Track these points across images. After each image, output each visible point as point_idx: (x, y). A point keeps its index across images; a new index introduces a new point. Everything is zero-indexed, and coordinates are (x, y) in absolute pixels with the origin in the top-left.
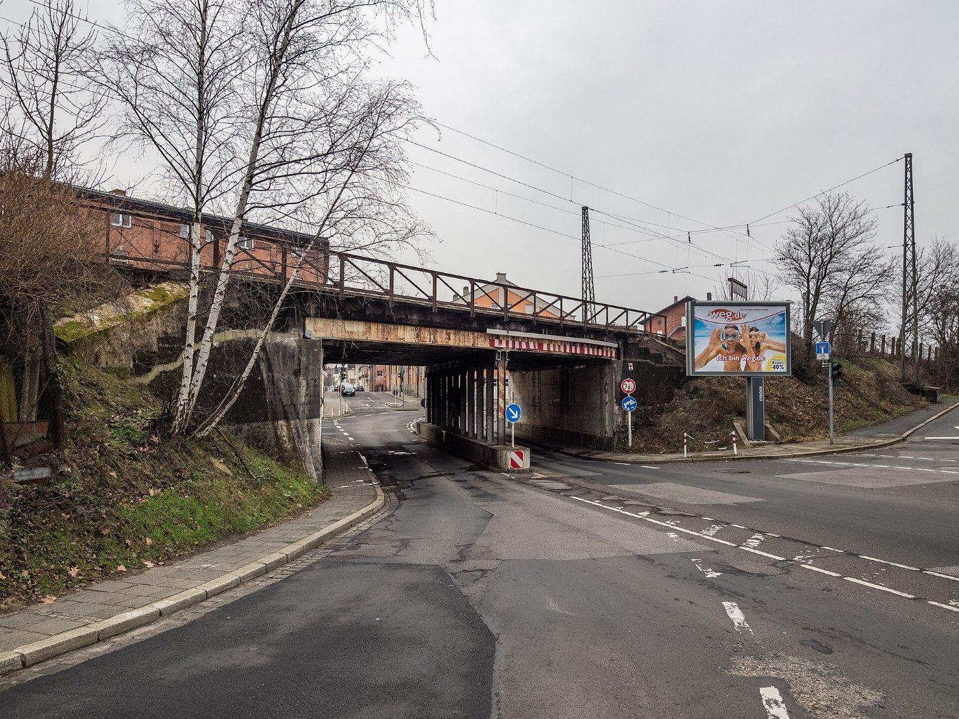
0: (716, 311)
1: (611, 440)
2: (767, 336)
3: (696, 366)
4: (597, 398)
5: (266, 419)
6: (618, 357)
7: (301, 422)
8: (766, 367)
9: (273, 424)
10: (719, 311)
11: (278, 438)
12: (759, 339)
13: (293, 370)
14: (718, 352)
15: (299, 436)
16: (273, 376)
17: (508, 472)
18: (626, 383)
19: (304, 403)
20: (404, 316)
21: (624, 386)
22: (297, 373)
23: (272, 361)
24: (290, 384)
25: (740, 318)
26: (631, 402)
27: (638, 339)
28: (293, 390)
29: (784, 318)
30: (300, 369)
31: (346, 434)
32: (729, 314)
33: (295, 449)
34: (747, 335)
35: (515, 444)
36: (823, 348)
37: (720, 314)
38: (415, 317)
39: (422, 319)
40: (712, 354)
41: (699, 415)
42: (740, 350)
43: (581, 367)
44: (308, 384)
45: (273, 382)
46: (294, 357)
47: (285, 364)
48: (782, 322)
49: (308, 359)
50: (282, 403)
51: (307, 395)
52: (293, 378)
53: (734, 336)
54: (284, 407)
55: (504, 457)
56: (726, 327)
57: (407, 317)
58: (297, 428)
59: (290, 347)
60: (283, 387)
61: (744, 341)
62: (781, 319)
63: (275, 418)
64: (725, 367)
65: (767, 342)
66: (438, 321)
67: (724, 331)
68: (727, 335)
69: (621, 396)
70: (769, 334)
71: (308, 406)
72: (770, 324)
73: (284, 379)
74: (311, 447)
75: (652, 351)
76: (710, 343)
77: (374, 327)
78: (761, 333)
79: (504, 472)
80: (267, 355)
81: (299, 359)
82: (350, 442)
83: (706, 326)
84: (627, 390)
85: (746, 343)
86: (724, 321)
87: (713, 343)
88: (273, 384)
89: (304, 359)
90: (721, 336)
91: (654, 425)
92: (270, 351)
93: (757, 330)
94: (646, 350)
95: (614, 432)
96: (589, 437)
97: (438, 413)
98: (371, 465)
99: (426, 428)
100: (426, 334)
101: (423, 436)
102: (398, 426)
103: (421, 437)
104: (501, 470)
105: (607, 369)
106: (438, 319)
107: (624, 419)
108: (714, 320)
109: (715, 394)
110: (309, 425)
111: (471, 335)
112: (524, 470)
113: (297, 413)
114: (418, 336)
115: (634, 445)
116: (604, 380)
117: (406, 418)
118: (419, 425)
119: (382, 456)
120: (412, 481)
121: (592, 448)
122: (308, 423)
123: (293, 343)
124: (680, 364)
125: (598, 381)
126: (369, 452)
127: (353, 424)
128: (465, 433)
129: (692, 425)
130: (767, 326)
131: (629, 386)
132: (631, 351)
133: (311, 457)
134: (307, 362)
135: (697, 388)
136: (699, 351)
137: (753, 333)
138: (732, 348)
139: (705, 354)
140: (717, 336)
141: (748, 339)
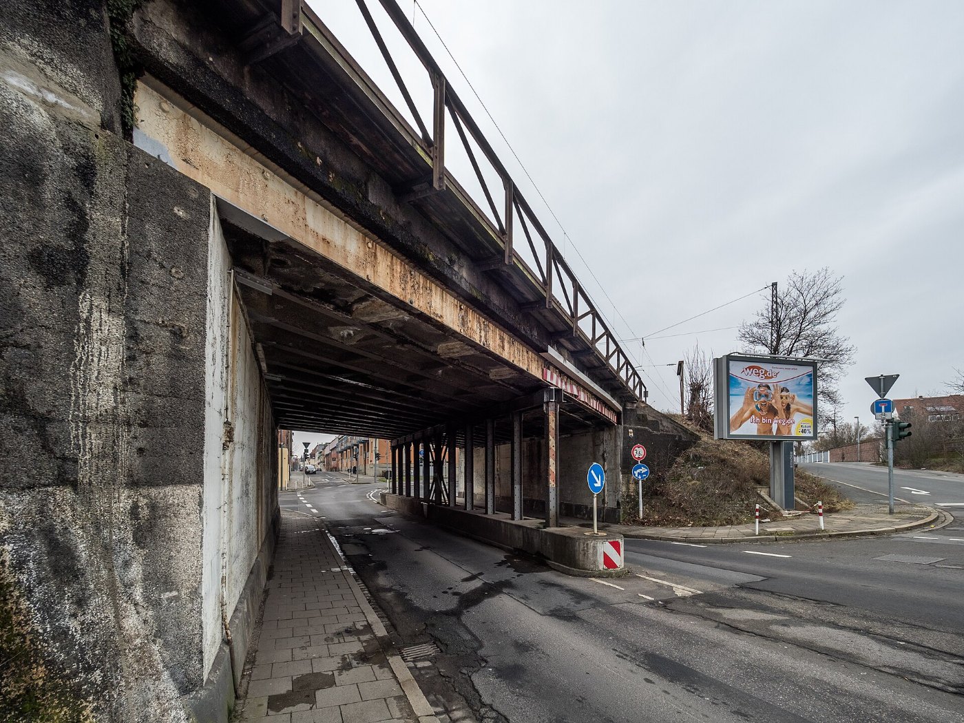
0: (750, 368)
1: (614, 511)
2: (796, 397)
3: (732, 428)
6: (619, 422)
8: (795, 431)
10: (753, 367)
12: (789, 400)
14: (752, 413)
17: (599, 575)
18: (637, 448)
19: (112, 419)
20: (447, 260)
21: (635, 452)
22: (59, 268)
25: (772, 377)
26: (644, 470)
27: (635, 405)
29: (811, 379)
30: (79, 256)
31: (309, 506)
32: (762, 372)
34: (778, 396)
35: (598, 529)
36: (883, 407)
37: (754, 372)
38: (464, 272)
39: (476, 285)
40: (746, 415)
41: (715, 484)
42: (772, 411)
48: (810, 383)
52: (27, 282)
53: (766, 396)
55: (591, 551)
56: (759, 386)
61: (776, 402)
62: (808, 380)
64: (758, 430)
65: (797, 404)
67: (758, 391)
68: (760, 395)
70: (798, 396)
71: (137, 429)
72: (799, 384)
74: (156, 604)
75: (650, 418)
76: (744, 404)
78: (791, 394)
79: (594, 577)
81: (75, 206)
82: (314, 515)
83: (740, 384)
84: (637, 456)
85: (778, 406)
86: (757, 379)
87: (748, 402)
89: (107, 221)
90: (755, 397)
91: (663, 494)
93: (788, 391)
94: (644, 416)
95: (618, 502)
96: (574, 507)
97: (406, 487)
98: (350, 560)
99: (393, 500)
100: (475, 326)
101: (390, 507)
102: (359, 497)
103: (388, 509)
104: (586, 574)
105: (605, 435)
106: (496, 300)
107: (628, 488)
108: (749, 378)
109: (723, 461)
110: (145, 513)
111: (525, 354)
112: (622, 571)
113: (64, 459)
114: (464, 323)
115: (647, 516)
116: (601, 447)
117: (362, 490)
118: (383, 496)
119: (356, 536)
120: (456, 614)
121: (581, 518)
122: (135, 507)
123: (27, 108)
124: (675, 433)
125: (590, 449)
126: (339, 531)
127: (316, 495)
128: (455, 505)
129: (714, 494)
130: (796, 387)
131: (639, 452)
132: (630, 417)
133: (155, 648)
134: (132, 241)
135: (696, 456)
136: (734, 411)
137: (784, 393)
138: (765, 409)
139: (739, 415)
140: (751, 396)
141: (780, 401)
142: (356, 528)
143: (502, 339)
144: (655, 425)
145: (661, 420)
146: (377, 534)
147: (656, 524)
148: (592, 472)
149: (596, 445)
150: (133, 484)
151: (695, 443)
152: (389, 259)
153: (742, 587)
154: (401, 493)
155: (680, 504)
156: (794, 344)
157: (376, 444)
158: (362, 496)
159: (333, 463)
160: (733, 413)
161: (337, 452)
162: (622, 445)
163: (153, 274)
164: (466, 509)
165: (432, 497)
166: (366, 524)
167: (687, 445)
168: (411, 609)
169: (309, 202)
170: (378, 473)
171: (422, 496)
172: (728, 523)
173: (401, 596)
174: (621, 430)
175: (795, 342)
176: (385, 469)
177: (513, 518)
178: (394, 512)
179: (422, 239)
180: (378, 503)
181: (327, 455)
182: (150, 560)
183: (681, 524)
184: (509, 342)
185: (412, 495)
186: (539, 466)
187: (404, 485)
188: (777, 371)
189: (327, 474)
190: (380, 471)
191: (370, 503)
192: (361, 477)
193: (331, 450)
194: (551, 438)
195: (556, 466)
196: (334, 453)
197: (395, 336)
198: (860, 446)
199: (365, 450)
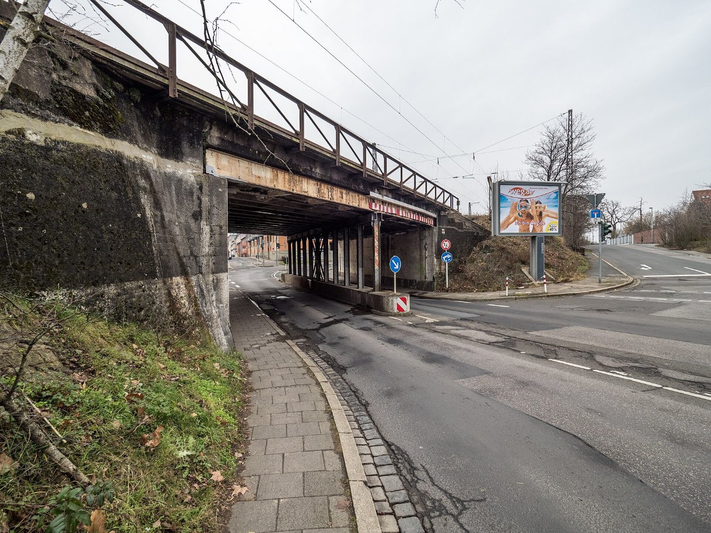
0: (514, 189)
1: (431, 283)
2: (546, 207)
3: (502, 228)
4: (416, 254)
5: (153, 275)
6: (435, 225)
7: (204, 279)
8: (545, 229)
9: (165, 283)
10: (517, 188)
11: (173, 301)
12: (541, 209)
13: (192, 211)
14: (515, 219)
15: (203, 296)
16: (163, 217)
17: (395, 315)
18: (445, 242)
19: (208, 255)
20: (309, 168)
21: (443, 244)
22: (197, 216)
23: (160, 195)
24: (188, 230)
25: (530, 194)
26: (449, 256)
27: (447, 213)
28: (192, 238)
29: (557, 195)
30: (201, 212)
31: (233, 283)
32: (523, 191)
33: (198, 314)
34: (534, 207)
35: (397, 291)
36: (596, 214)
37: (517, 191)
38: (318, 171)
39: (324, 174)
40: (512, 220)
41: (495, 264)
42: (530, 217)
43: (402, 233)
44: (211, 231)
45: (162, 223)
46: (192, 196)
47: (180, 203)
48: (556, 197)
49: (211, 200)
50: (178, 254)
51: (211, 244)
52: (192, 222)
53: (526, 207)
54: (180, 259)
55: (390, 303)
56: (521, 201)
57: (311, 168)
58: (199, 286)
59: (186, 182)
60: (178, 233)
61: (532, 211)
62: (555, 195)
63: (167, 274)
64: (520, 229)
65: (547, 211)
66: (336, 178)
67: (520, 204)
68: (521, 206)
69: (440, 252)
70: (548, 206)
71: (213, 257)
72: (549, 199)
73: (180, 223)
74: (218, 308)
75: (457, 221)
76: (510, 212)
77: (281, 175)
78: (543, 205)
79: (392, 316)
80: (151, 185)
81: (199, 199)
82: (237, 289)
83: (508, 199)
84: (445, 247)
85: (534, 213)
86: (519, 196)
87: (512, 212)
88: (163, 226)
89: (205, 199)
90: (517, 208)
91: (462, 271)
92: (157, 182)
93: (540, 203)
94: (453, 220)
95: (434, 277)
96: (409, 281)
97: (298, 267)
98: (265, 311)
99: (289, 278)
100: (326, 191)
101: (288, 283)
102: (266, 277)
103: (286, 284)
104: (389, 314)
105: (427, 233)
106: (336, 177)
107: (440, 268)
108: (513, 195)
109: (503, 249)
110: (215, 281)
111: (357, 197)
112: (407, 313)
113: (200, 267)
114: (319, 191)
115: (451, 285)
116: (424, 241)
117: (268, 271)
118: (283, 276)
119: (267, 300)
120: (317, 330)
121: (413, 289)
122: (213, 279)
123: (190, 177)
124: (474, 230)
125: (418, 242)
126: (256, 298)
127: (235, 276)
128: (329, 281)
129: (493, 271)
130: (547, 201)
131: (446, 244)
132: (443, 221)
133: (219, 320)
134: (210, 203)
135: (487, 246)
136: (503, 218)
137: (538, 205)
138: (524, 216)
139: (507, 220)
140: (515, 208)
141: (535, 210)
142: (267, 296)
143: (342, 193)
144: (460, 225)
145: (465, 222)
146: (280, 299)
147: (455, 291)
148: (393, 261)
149: (421, 240)
150: (213, 273)
151: (488, 237)
152: (283, 174)
153: (462, 319)
154: (295, 274)
155: (472, 278)
156: (561, 165)
157: (276, 239)
158: (269, 276)
159: (244, 250)
160: (503, 219)
161: (247, 242)
162: (436, 240)
163: (215, 211)
164: (334, 283)
165: (315, 275)
166: (272, 294)
167: (482, 239)
168: (296, 328)
169: (253, 164)
170: (278, 258)
171: (308, 275)
172: (498, 290)
173: (292, 325)
174: (435, 230)
175: (562, 164)
176: (283, 255)
177: (358, 288)
178: (290, 286)
179: (297, 164)
180: (280, 281)
181: (239, 243)
182: (217, 294)
183: (471, 291)
184: (346, 194)
185: (302, 274)
186: (388, 253)
187: (297, 267)
188: (533, 190)
189: (240, 259)
190: (280, 256)
191: (274, 281)
192: (266, 261)
193: (242, 240)
194: (376, 241)
195: (379, 257)
196: (244, 242)
197: (287, 199)
198: (653, 231)
199: (268, 240)
